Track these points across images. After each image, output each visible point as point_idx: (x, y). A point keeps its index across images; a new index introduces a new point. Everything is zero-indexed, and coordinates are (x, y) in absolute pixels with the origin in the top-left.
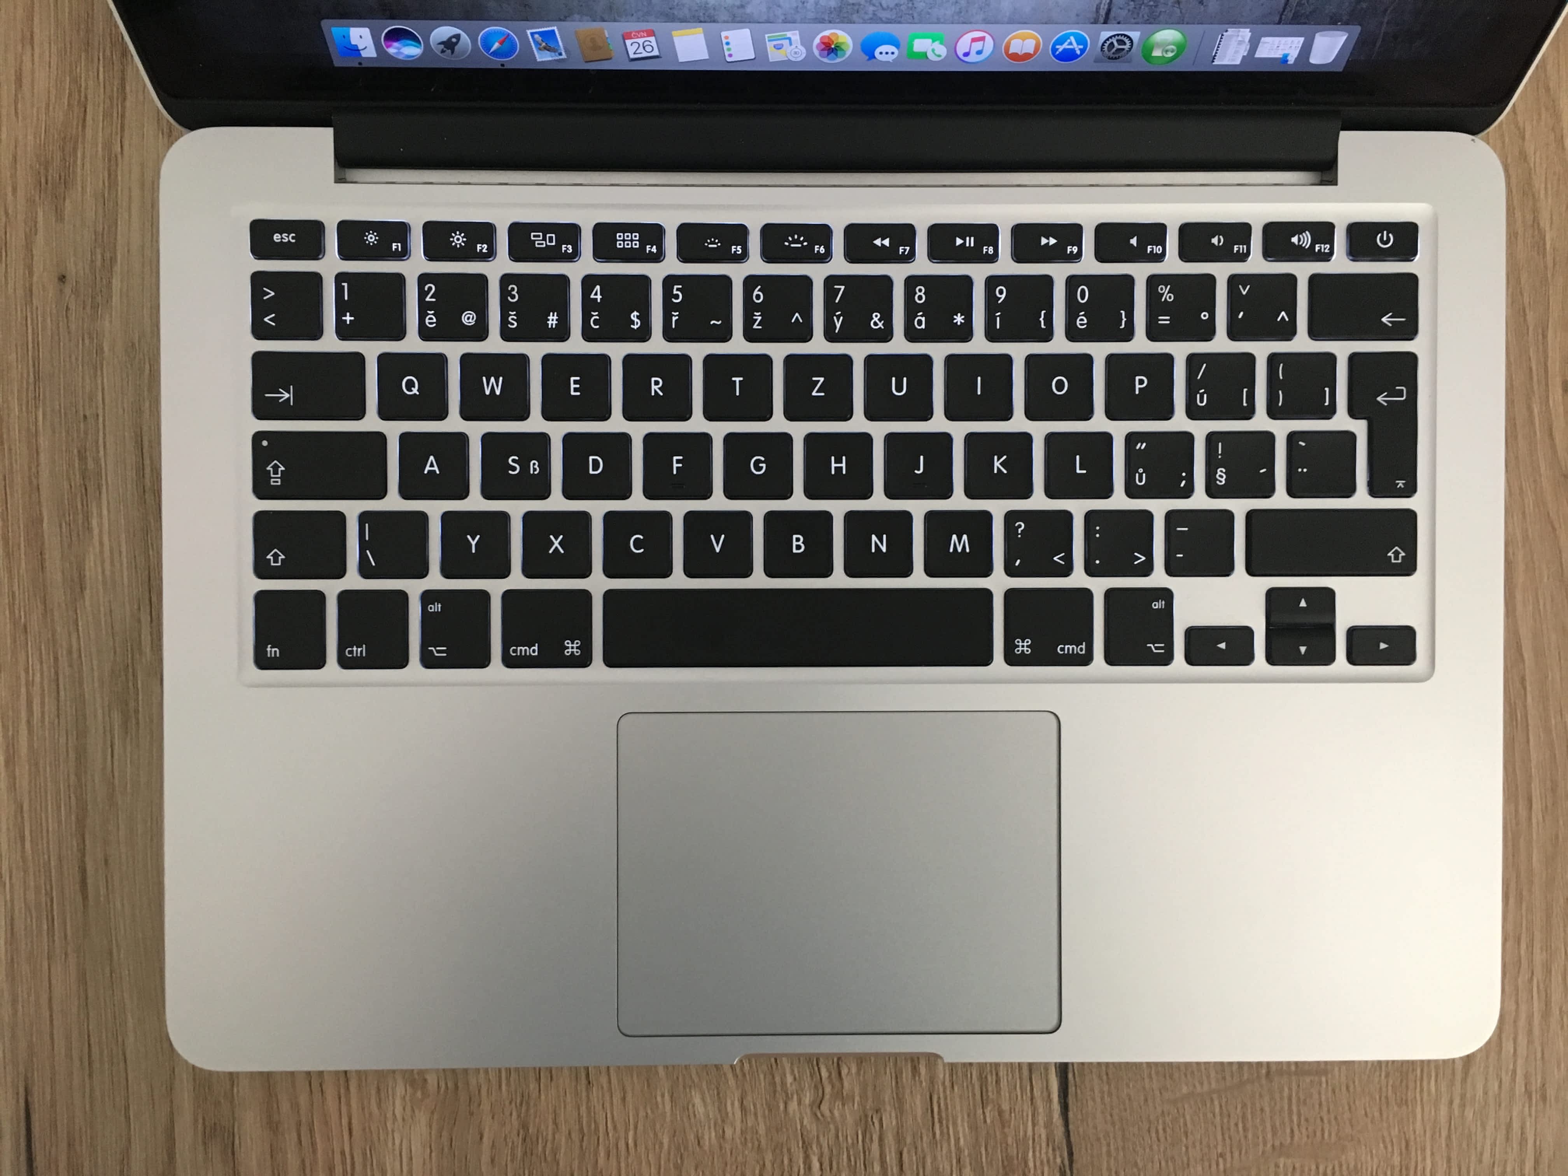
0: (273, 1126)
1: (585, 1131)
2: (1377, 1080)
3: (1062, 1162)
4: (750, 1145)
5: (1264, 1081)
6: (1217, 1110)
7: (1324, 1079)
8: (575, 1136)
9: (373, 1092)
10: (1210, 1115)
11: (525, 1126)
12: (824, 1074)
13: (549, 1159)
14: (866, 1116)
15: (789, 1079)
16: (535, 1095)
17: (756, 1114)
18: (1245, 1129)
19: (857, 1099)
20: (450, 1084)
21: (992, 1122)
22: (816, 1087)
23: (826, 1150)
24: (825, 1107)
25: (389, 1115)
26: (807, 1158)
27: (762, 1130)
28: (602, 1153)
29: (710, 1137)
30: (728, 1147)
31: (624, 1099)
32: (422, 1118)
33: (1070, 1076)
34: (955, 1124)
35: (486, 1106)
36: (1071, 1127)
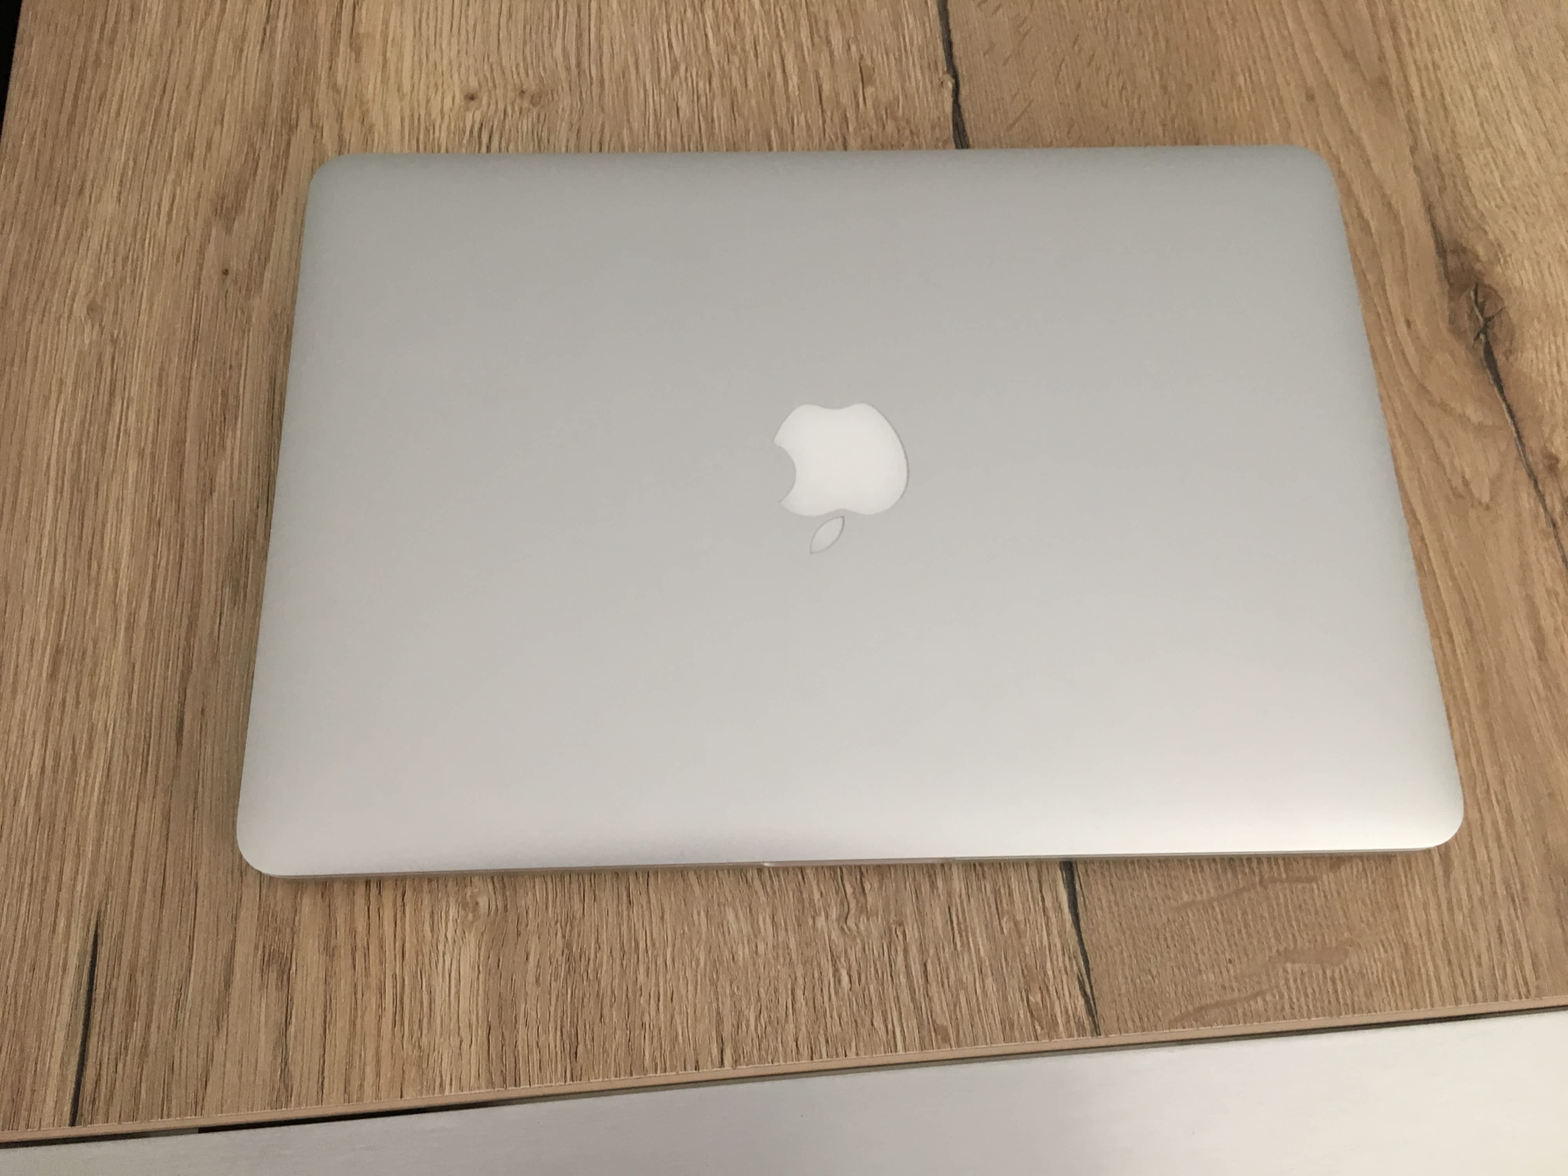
0: (330, 951)
1: (626, 948)
2: (1364, 886)
3: (1079, 969)
4: (781, 959)
5: (1258, 887)
6: (1219, 916)
7: (1315, 886)
8: (617, 954)
9: (427, 916)
10: (1213, 923)
11: (569, 946)
12: (849, 890)
13: (591, 977)
14: (890, 930)
15: (817, 895)
16: (578, 915)
17: (786, 930)
18: (1249, 935)
19: (880, 912)
20: (500, 906)
21: (1009, 932)
22: (842, 903)
23: (854, 964)
24: (851, 922)
25: (442, 938)
26: (836, 971)
27: (793, 945)
28: (642, 969)
29: (743, 952)
30: (760, 961)
31: (662, 918)
32: (471, 938)
33: (1078, 887)
34: (974, 934)
35: (532, 926)
36: (1083, 935)
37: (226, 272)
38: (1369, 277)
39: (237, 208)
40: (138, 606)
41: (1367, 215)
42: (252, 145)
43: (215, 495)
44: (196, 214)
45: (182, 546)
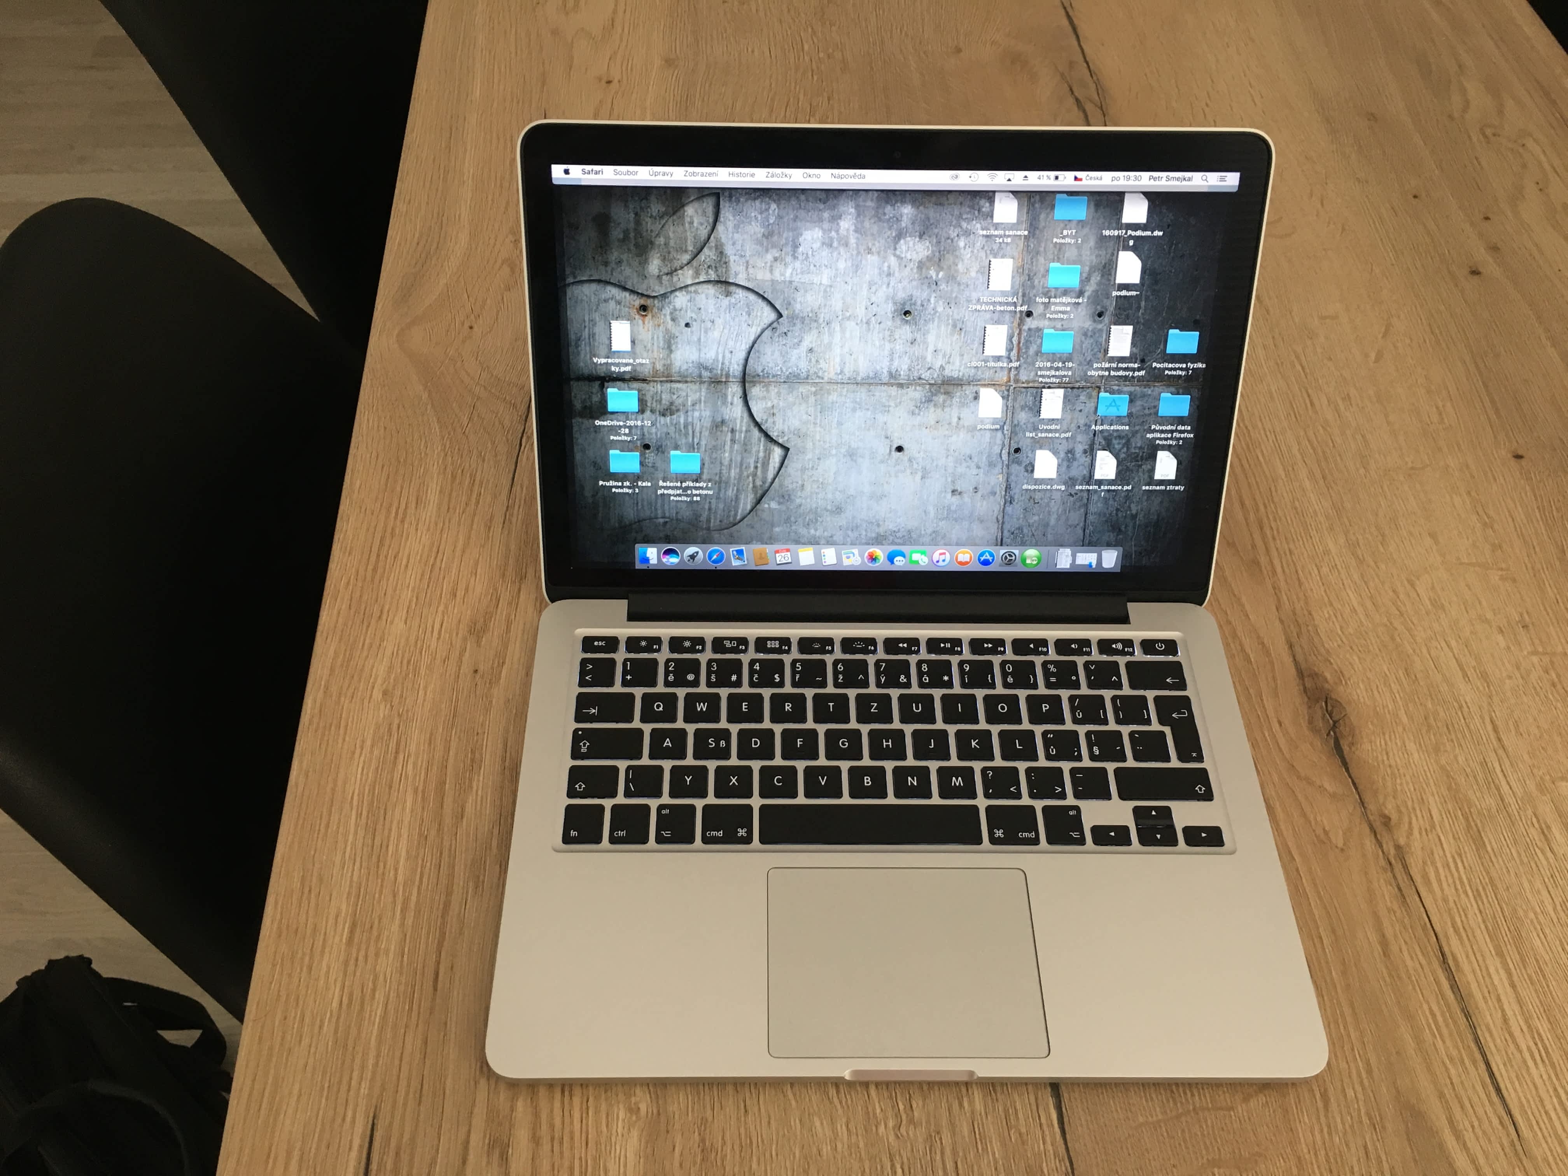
0: (536, 1140)
1: (743, 1144)
2: (1267, 1114)
3: (1066, 1169)
4: (854, 1156)
5: (1192, 1114)
6: (1165, 1134)
7: (1232, 1113)
8: (737, 1148)
9: (604, 1116)
10: (1161, 1138)
11: (703, 1140)
12: (901, 1107)
13: (719, 1164)
14: (931, 1136)
15: (878, 1111)
16: (710, 1119)
17: (857, 1135)
18: (1187, 1148)
19: (924, 1124)
20: (655, 1111)
21: (1016, 1141)
22: (896, 1116)
23: (905, 1160)
24: (903, 1130)
25: (614, 1131)
26: (893, 1166)
27: (861, 1145)
28: (755, 1159)
29: (826, 1150)
30: (839, 1157)
31: (769, 1123)
32: (635, 1133)
33: (1064, 1109)
34: (991, 1142)
35: (677, 1126)
36: (1069, 1145)
37: (476, 671)
38: (1251, 691)
39: (484, 629)
40: (411, 894)
41: (1248, 650)
42: (496, 589)
43: (465, 820)
44: (457, 634)
45: (441, 854)
